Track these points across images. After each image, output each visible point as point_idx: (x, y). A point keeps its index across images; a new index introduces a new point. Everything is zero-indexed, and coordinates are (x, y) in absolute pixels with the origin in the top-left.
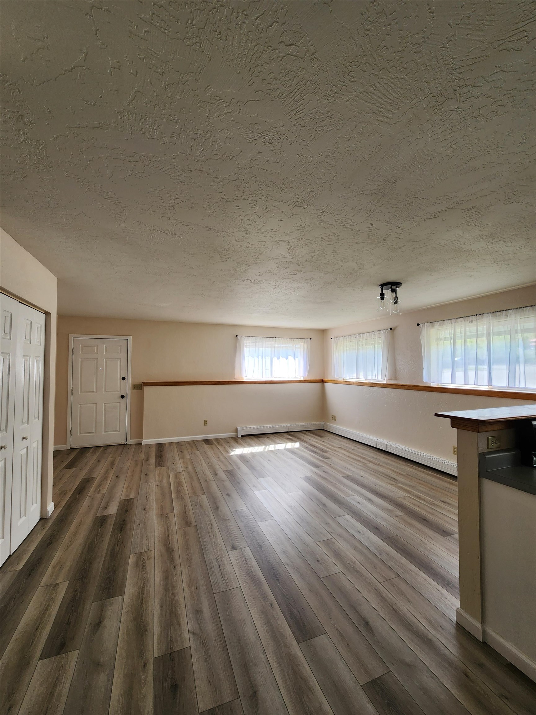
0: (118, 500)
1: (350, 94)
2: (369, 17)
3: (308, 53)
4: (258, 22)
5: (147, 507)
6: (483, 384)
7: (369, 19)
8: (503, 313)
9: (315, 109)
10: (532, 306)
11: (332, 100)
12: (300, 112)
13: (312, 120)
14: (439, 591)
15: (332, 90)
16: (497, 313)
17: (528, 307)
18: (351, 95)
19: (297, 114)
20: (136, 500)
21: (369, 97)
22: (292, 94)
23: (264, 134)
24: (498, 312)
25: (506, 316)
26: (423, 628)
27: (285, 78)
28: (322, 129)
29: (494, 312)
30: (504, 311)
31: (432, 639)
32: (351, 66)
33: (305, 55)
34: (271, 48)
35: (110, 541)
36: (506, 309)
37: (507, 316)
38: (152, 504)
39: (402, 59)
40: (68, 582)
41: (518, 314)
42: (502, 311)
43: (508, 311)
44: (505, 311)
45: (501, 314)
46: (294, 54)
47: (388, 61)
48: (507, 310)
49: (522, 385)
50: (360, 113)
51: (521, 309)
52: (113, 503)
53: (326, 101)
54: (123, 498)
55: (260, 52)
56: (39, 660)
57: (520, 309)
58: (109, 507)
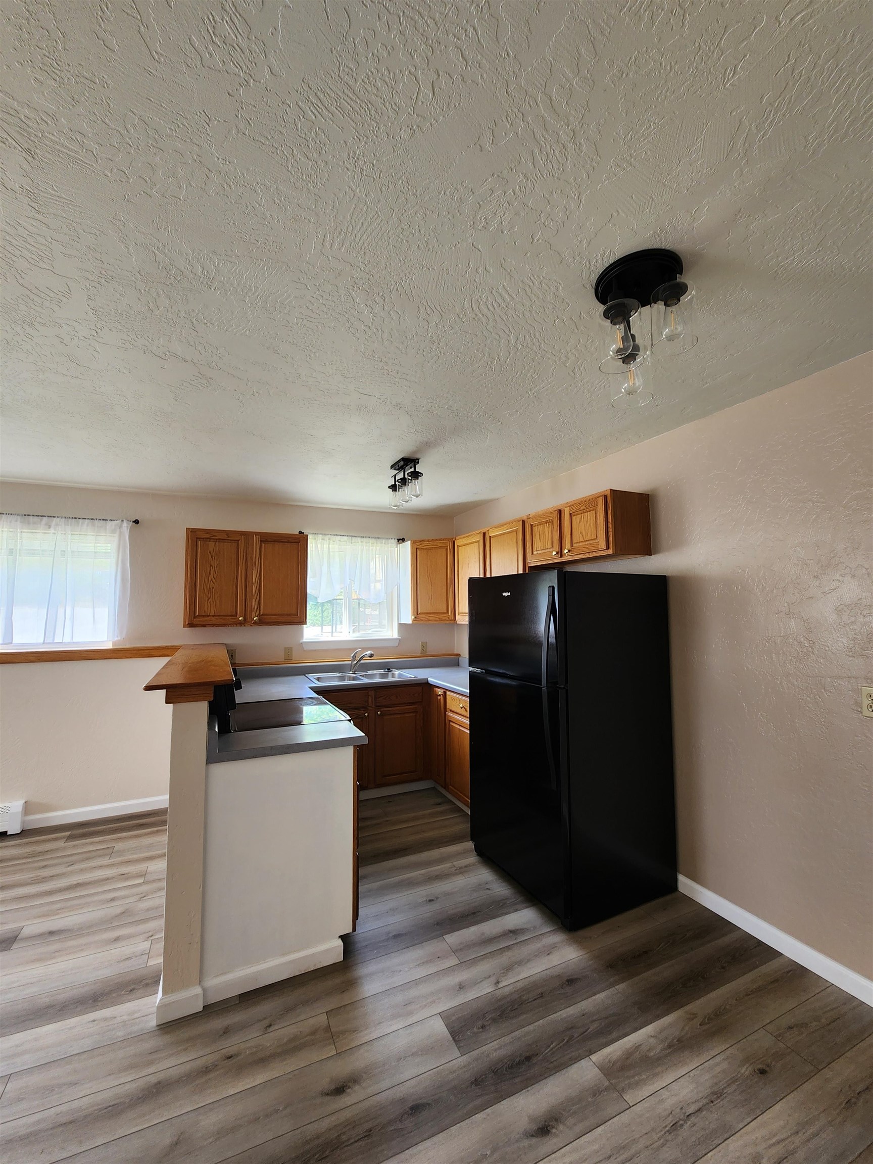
1: (363, 190)
2: (458, 191)
3: (420, 120)
4: (470, 30)
6: (54, 640)
7: (456, 191)
8: (41, 520)
9: (328, 139)
10: (92, 519)
11: (348, 166)
12: (316, 112)
13: (304, 136)
14: (94, 1021)
15: (366, 163)
16: (31, 517)
17: (86, 520)
18: (360, 192)
19: (310, 104)
21: (361, 215)
22: (351, 95)
23: (236, 21)
24: (33, 516)
25: (48, 526)
26: (134, 1085)
27: (381, 81)
28: (288, 156)
29: (25, 515)
30: (44, 518)
31: (159, 1079)
32: (402, 183)
33: (418, 115)
34: (430, 54)
36: (49, 515)
37: (50, 527)
39: (411, 236)
41: (69, 526)
42: (41, 516)
43: (53, 518)
44: (46, 518)
45: (39, 520)
46: (420, 97)
47: (409, 223)
48: (51, 517)
49: (67, 639)
50: (332, 210)
51: (75, 520)
53: (346, 156)
55: (424, 31)
57: (73, 520)
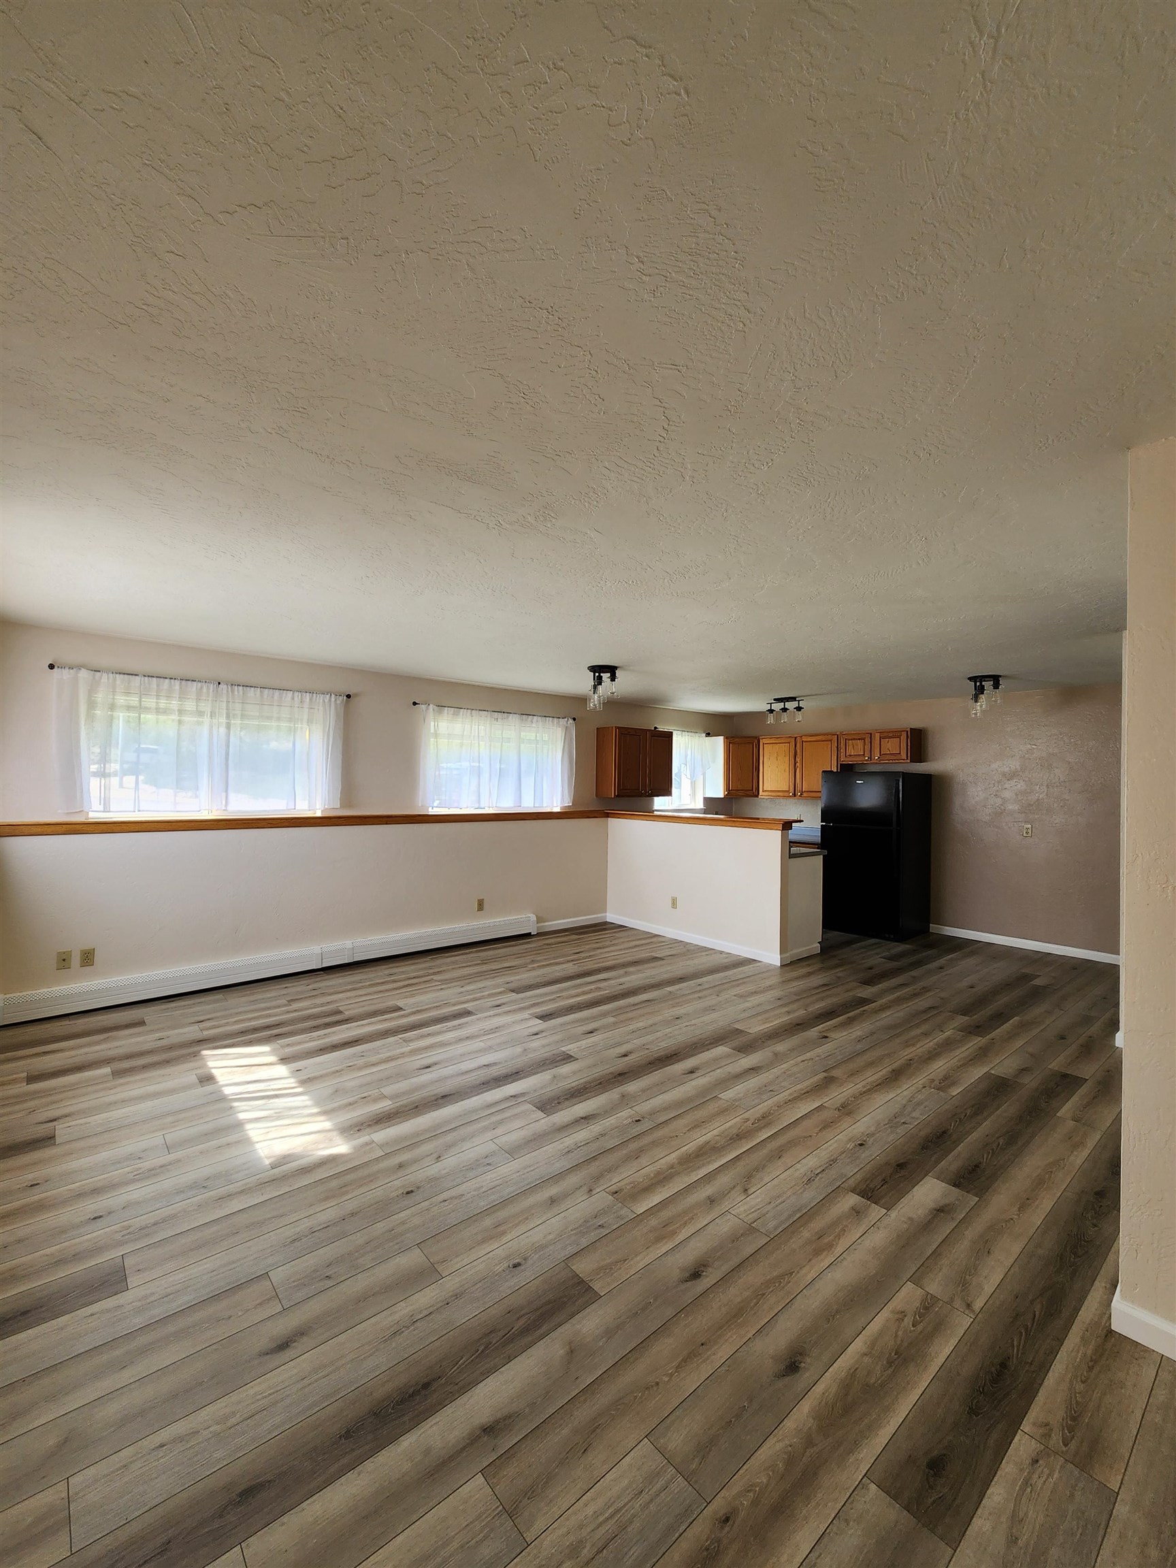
0: (894, 1214)
5: (850, 1146)
20: (852, 1182)
35: (975, 1128)
38: (835, 1145)
40: (1058, 1115)
52: (915, 1216)
54: (876, 1211)
56: (1087, 1080)
58: (932, 1205)
